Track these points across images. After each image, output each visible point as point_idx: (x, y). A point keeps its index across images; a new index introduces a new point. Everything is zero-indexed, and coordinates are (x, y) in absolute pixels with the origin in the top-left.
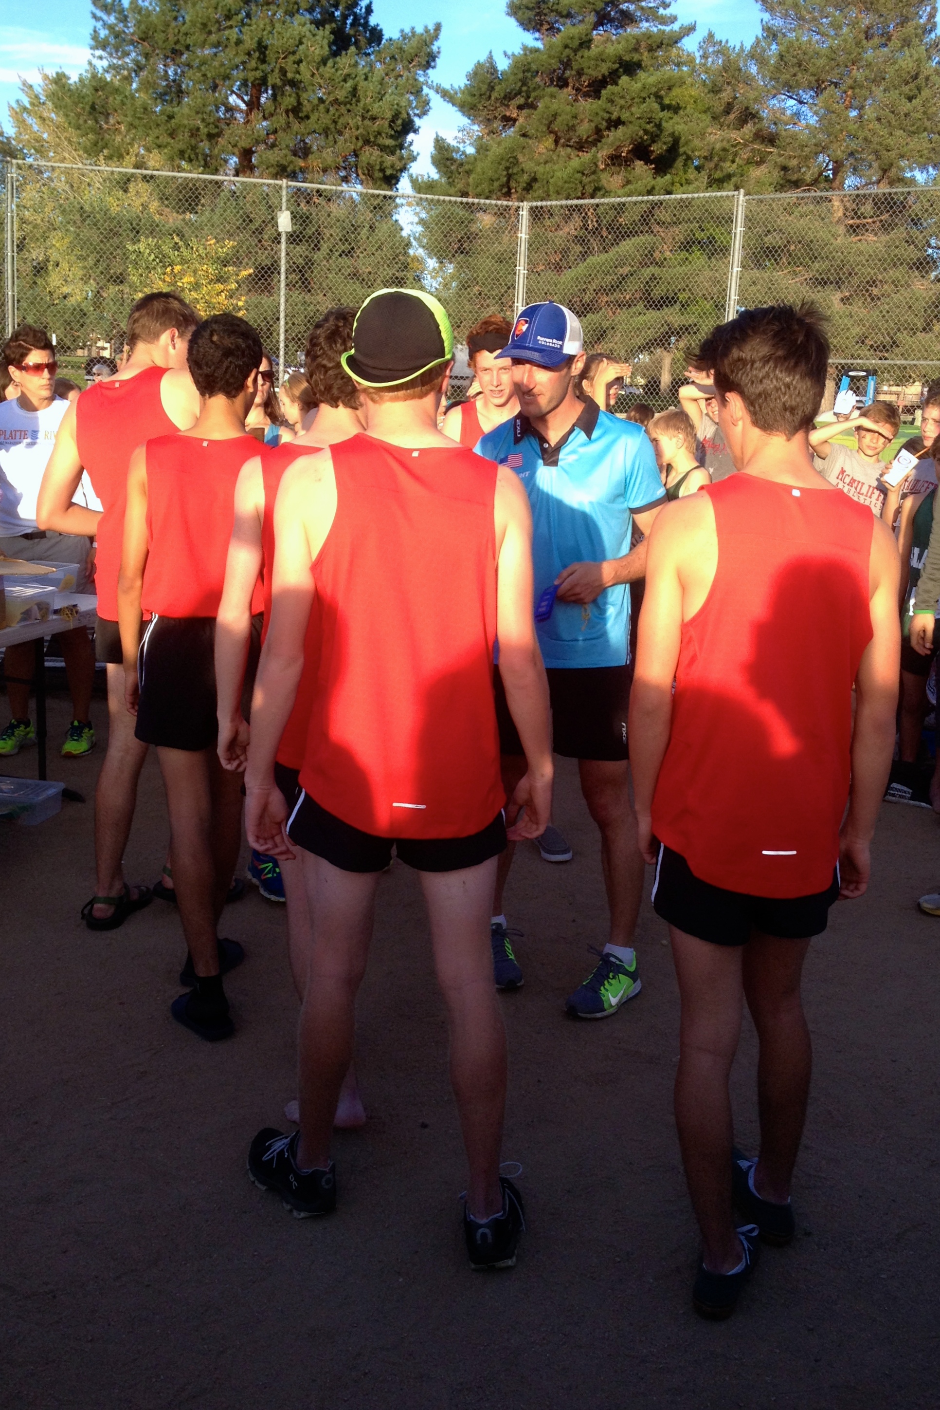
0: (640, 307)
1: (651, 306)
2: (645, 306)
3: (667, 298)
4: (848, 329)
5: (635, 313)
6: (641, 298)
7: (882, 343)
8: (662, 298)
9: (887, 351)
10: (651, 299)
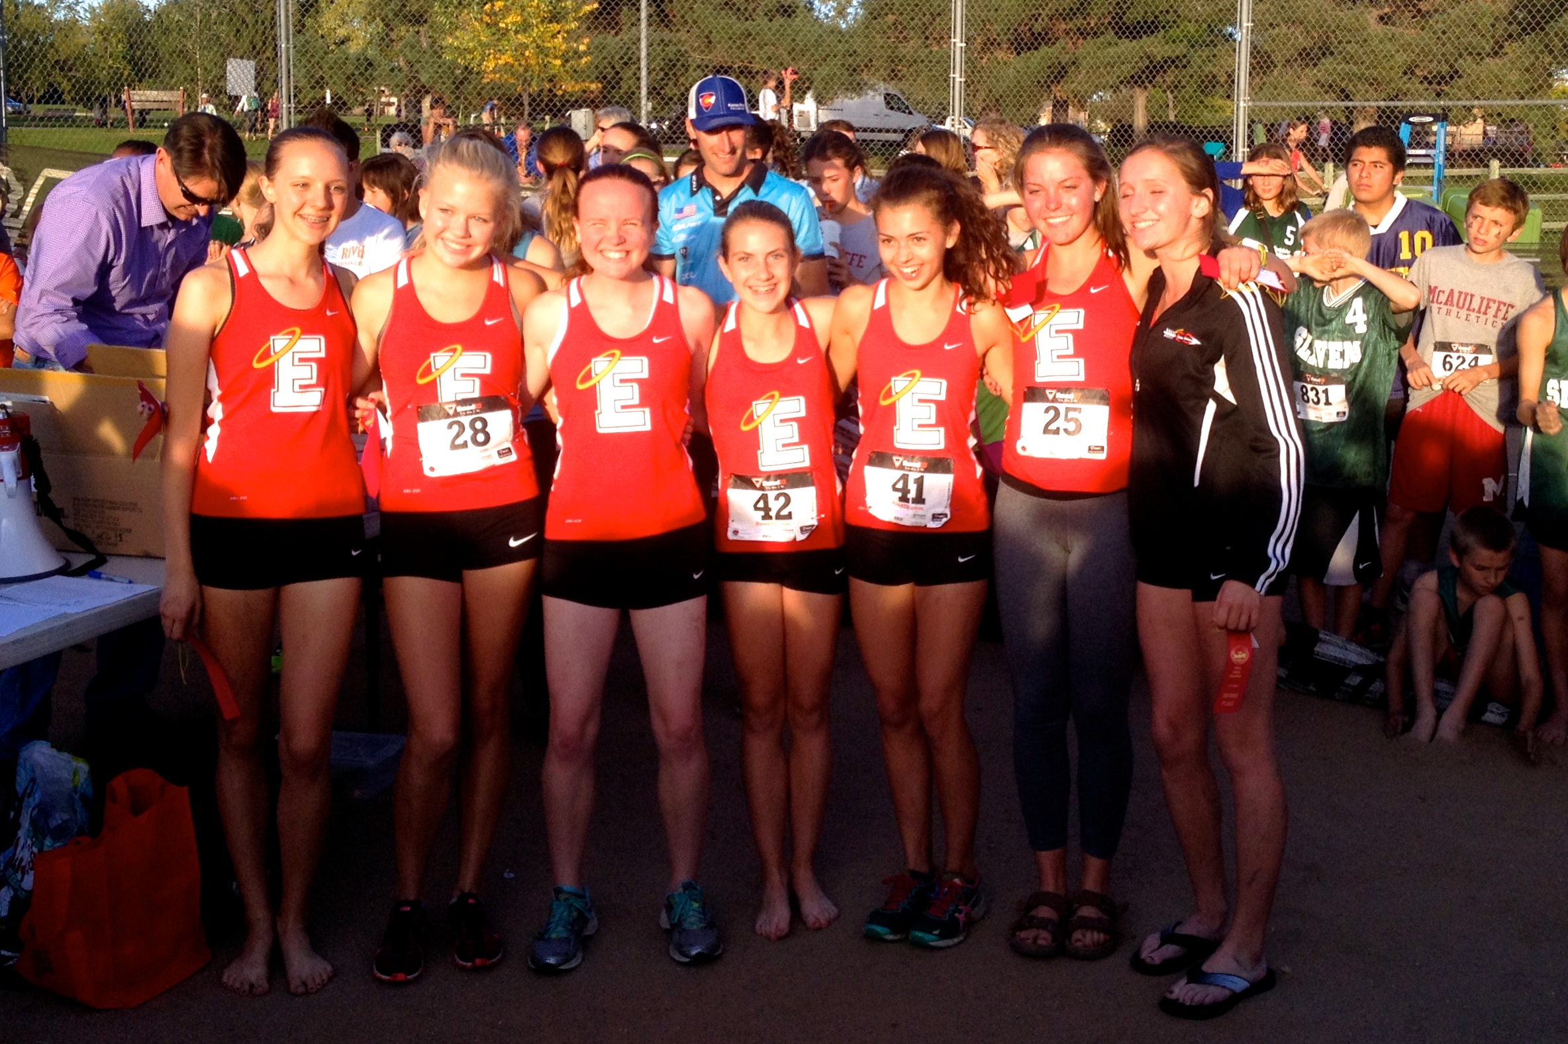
0: (1110, 35)
1: (1124, 33)
2: (1117, 33)
3: (1146, 22)
4: (1392, 56)
5: (1102, 43)
6: (1110, 23)
7: (1439, 73)
8: (1139, 23)
9: (1447, 83)
10: (1124, 24)
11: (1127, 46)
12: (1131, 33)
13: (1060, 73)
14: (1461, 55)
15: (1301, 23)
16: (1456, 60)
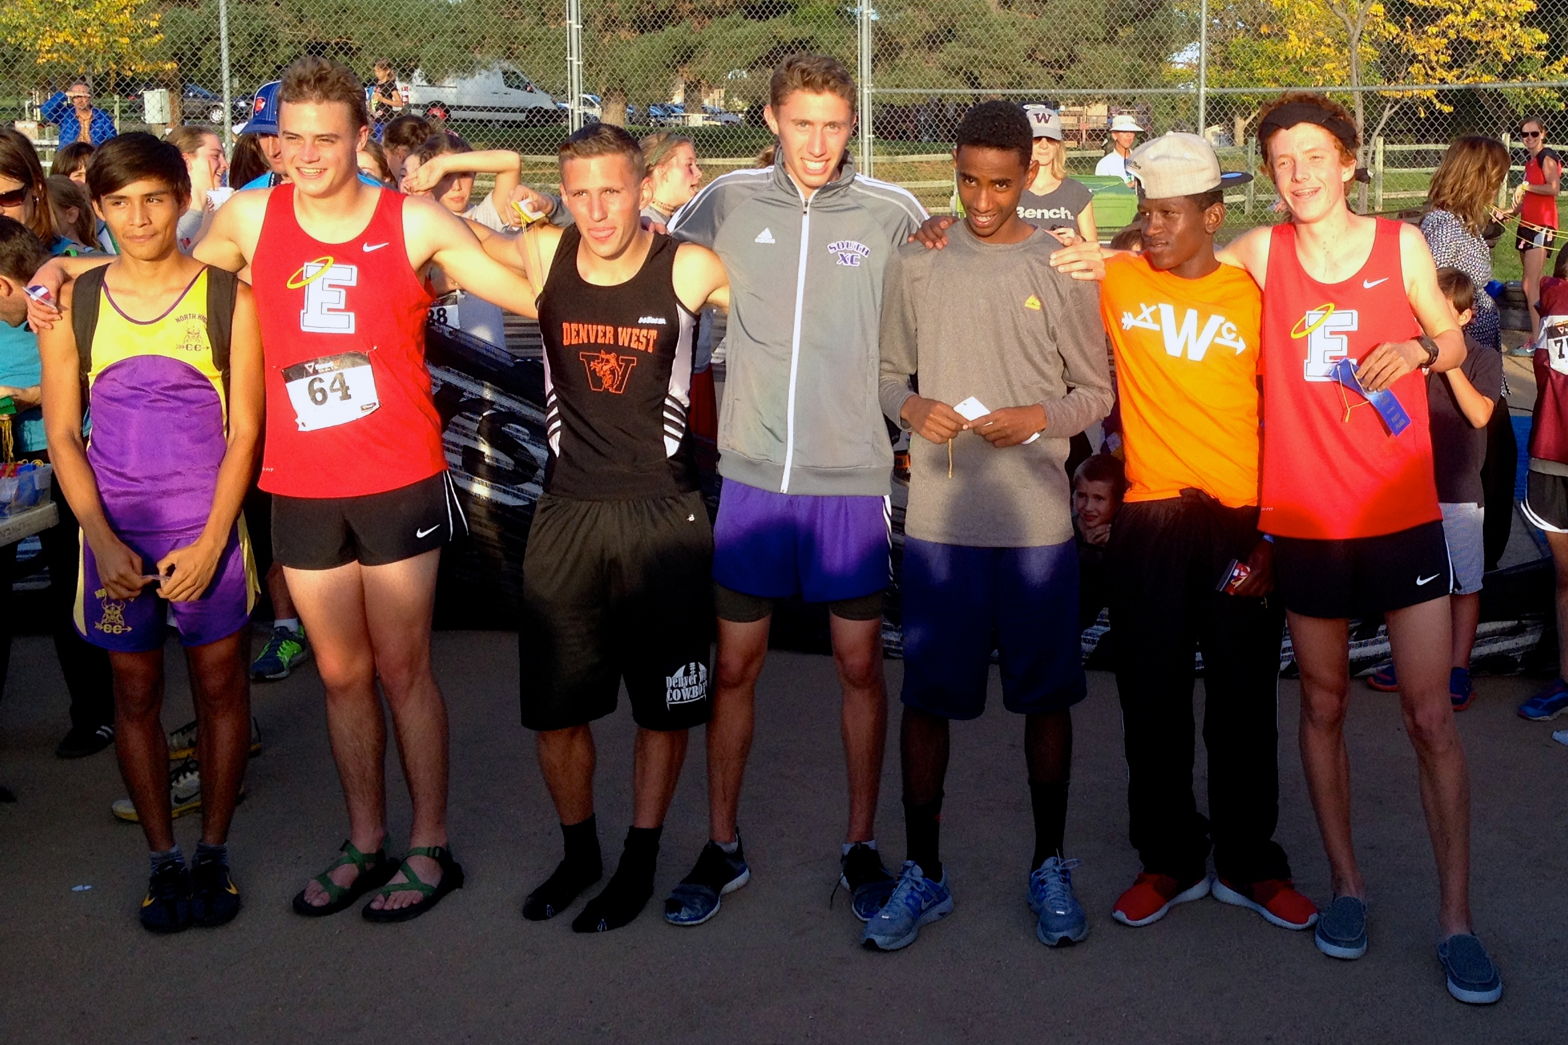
0: (737, 16)
1: (750, 13)
2: (742, 13)
3: (772, 2)
4: (1017, 40)
5: (728, 23)
6: (735, 2)
7: (1060, 57)
8: (765, 2)
9: (1066, 67)
10: (749, 3)
11: (754, 27)
12: (757, 12)
13: (686, 55)
14: (1080, 40)
16: (1075, 45)
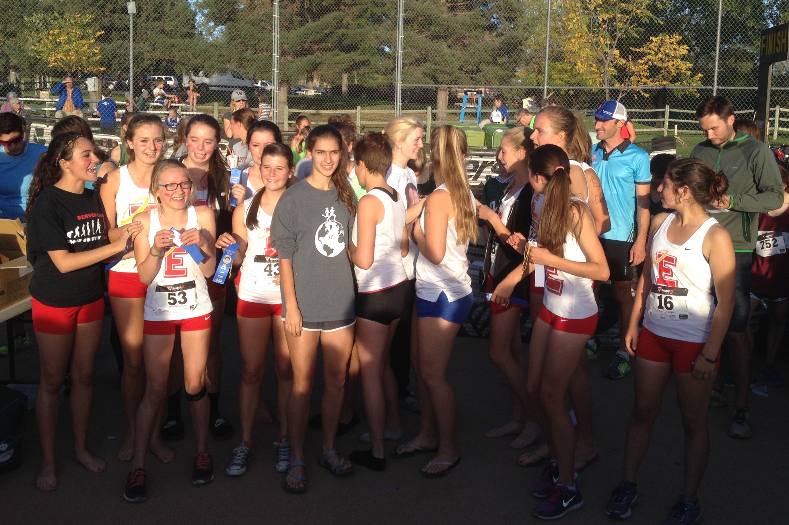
0: (337, 50)
1: (343, 49)
2: (339, 50)
3: (352, 45)
4: (453, 62)
5: (335, 55)
6: (336, 45)
7: (472, 70)
8: (349, 45)
9: (476, 74)
10: (342, 45)
11: (343, 56)
12: (346, 49)
13: (315, 66)
14: (480, 62)
15: (417, 48)
16: (479, 65)
